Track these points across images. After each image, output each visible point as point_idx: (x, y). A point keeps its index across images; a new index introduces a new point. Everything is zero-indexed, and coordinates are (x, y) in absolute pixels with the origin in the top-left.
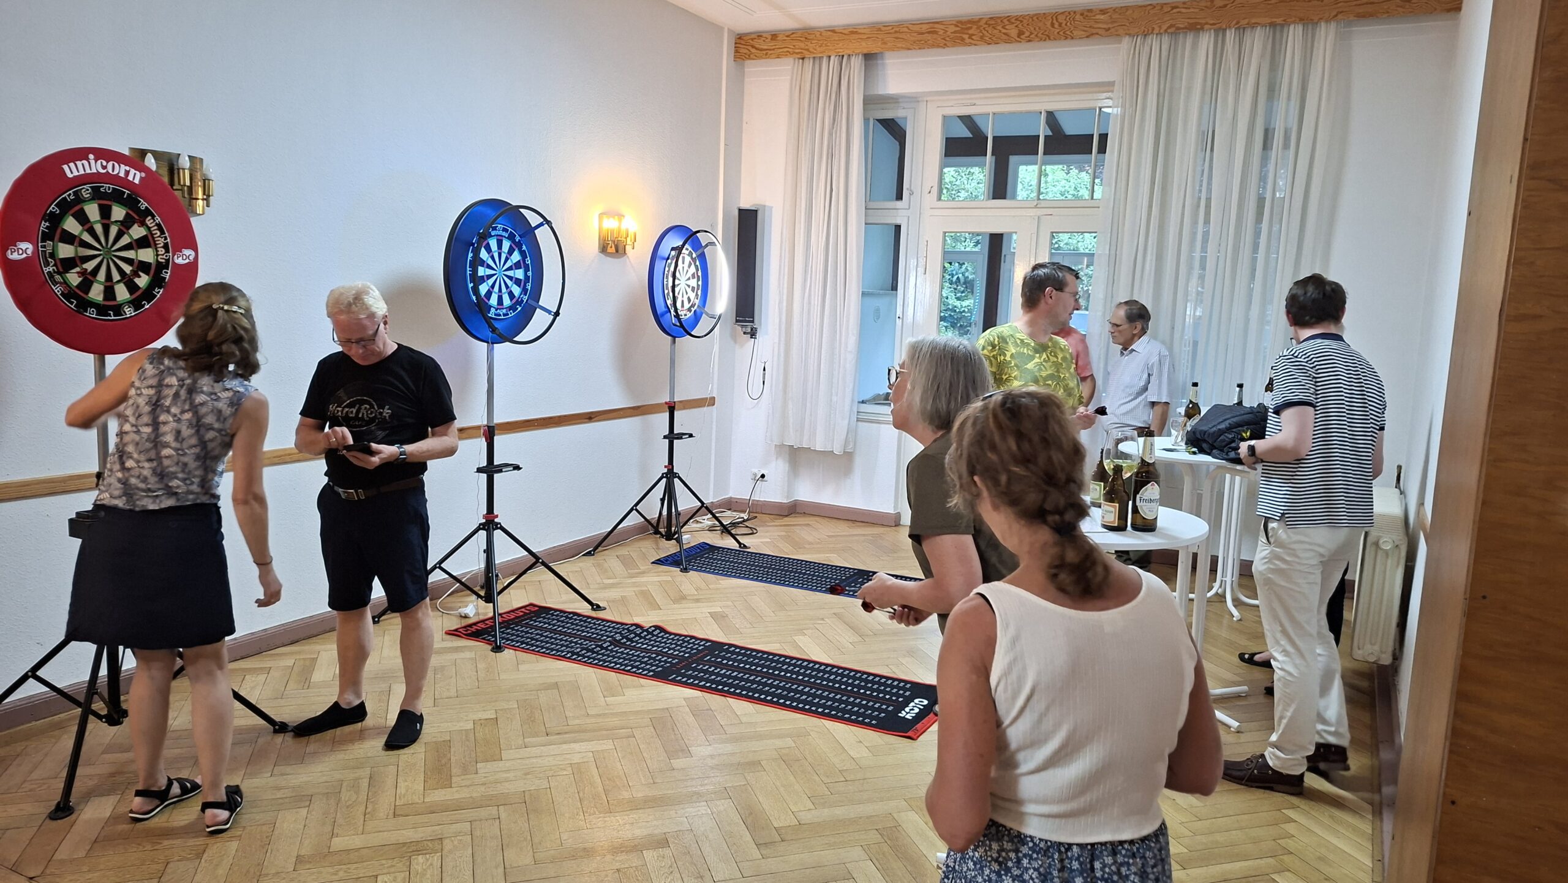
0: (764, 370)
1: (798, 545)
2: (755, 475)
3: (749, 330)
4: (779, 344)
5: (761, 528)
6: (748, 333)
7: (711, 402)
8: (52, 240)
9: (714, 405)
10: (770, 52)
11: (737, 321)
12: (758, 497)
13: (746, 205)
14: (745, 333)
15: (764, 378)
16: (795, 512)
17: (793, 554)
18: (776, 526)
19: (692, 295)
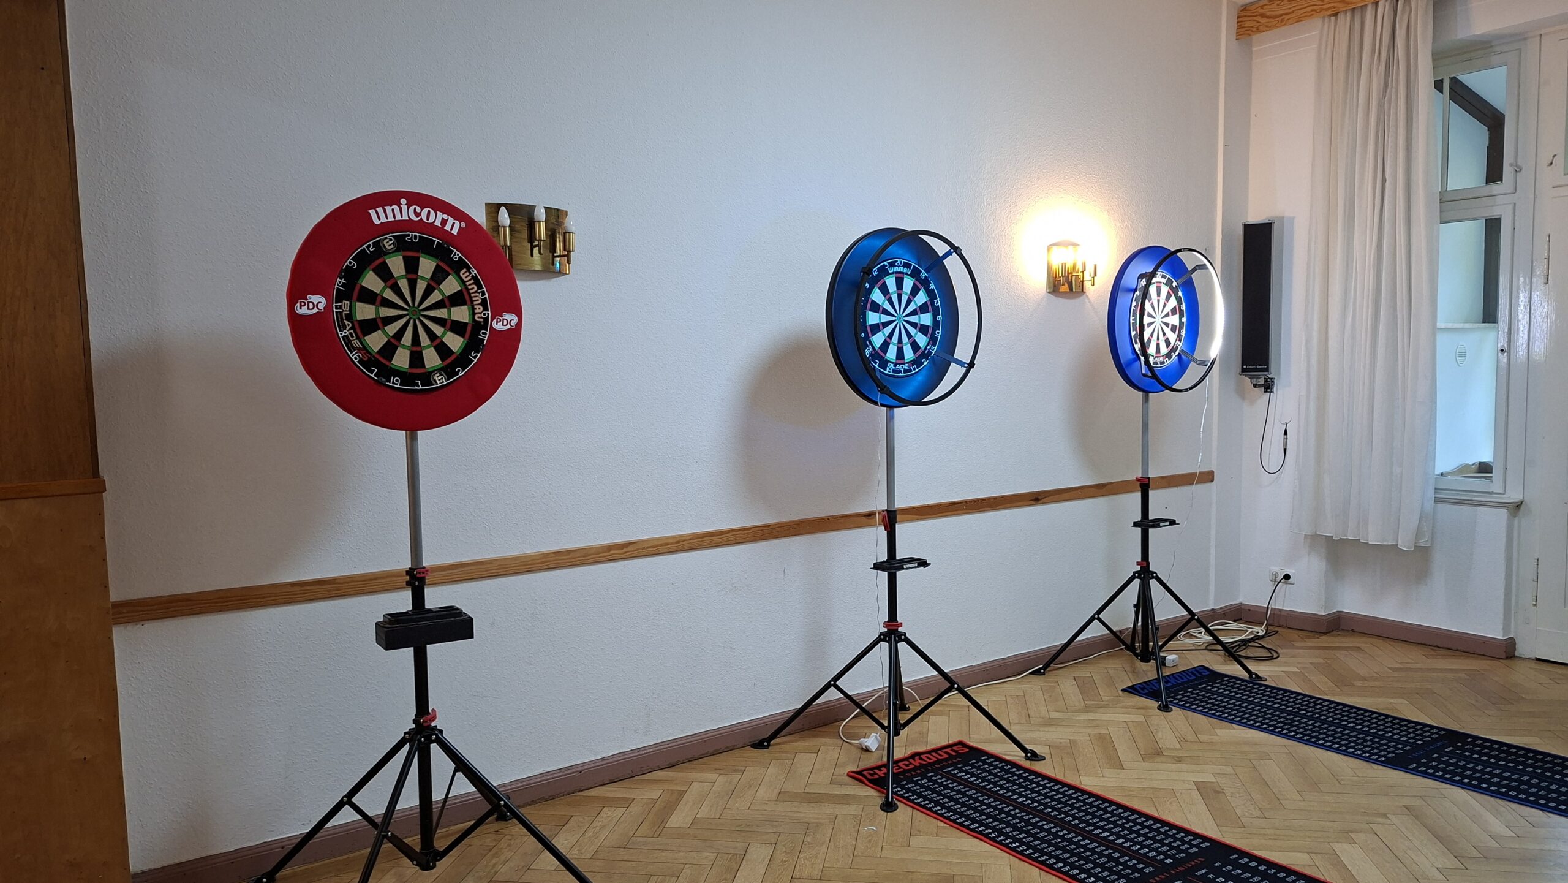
0: (1286, 433)
1: (1343, 681)
2: (1276, 575)
3: (1262, 381)
4: (1308, 397)
5: (1285, 650)
6: (1260, 386)
7: (1208, 477)
8: (350, 299)
9: (1212, 481)
10: (1287, 17)
11: (1243, 370)
12: (1278, 605)
13: (1254, 218)
14: (1255, 386)
15: (1285, 444)
16: (1338, 629)
17: (1333, 695)
18: (1310, 648)
19: (1172, 337)
